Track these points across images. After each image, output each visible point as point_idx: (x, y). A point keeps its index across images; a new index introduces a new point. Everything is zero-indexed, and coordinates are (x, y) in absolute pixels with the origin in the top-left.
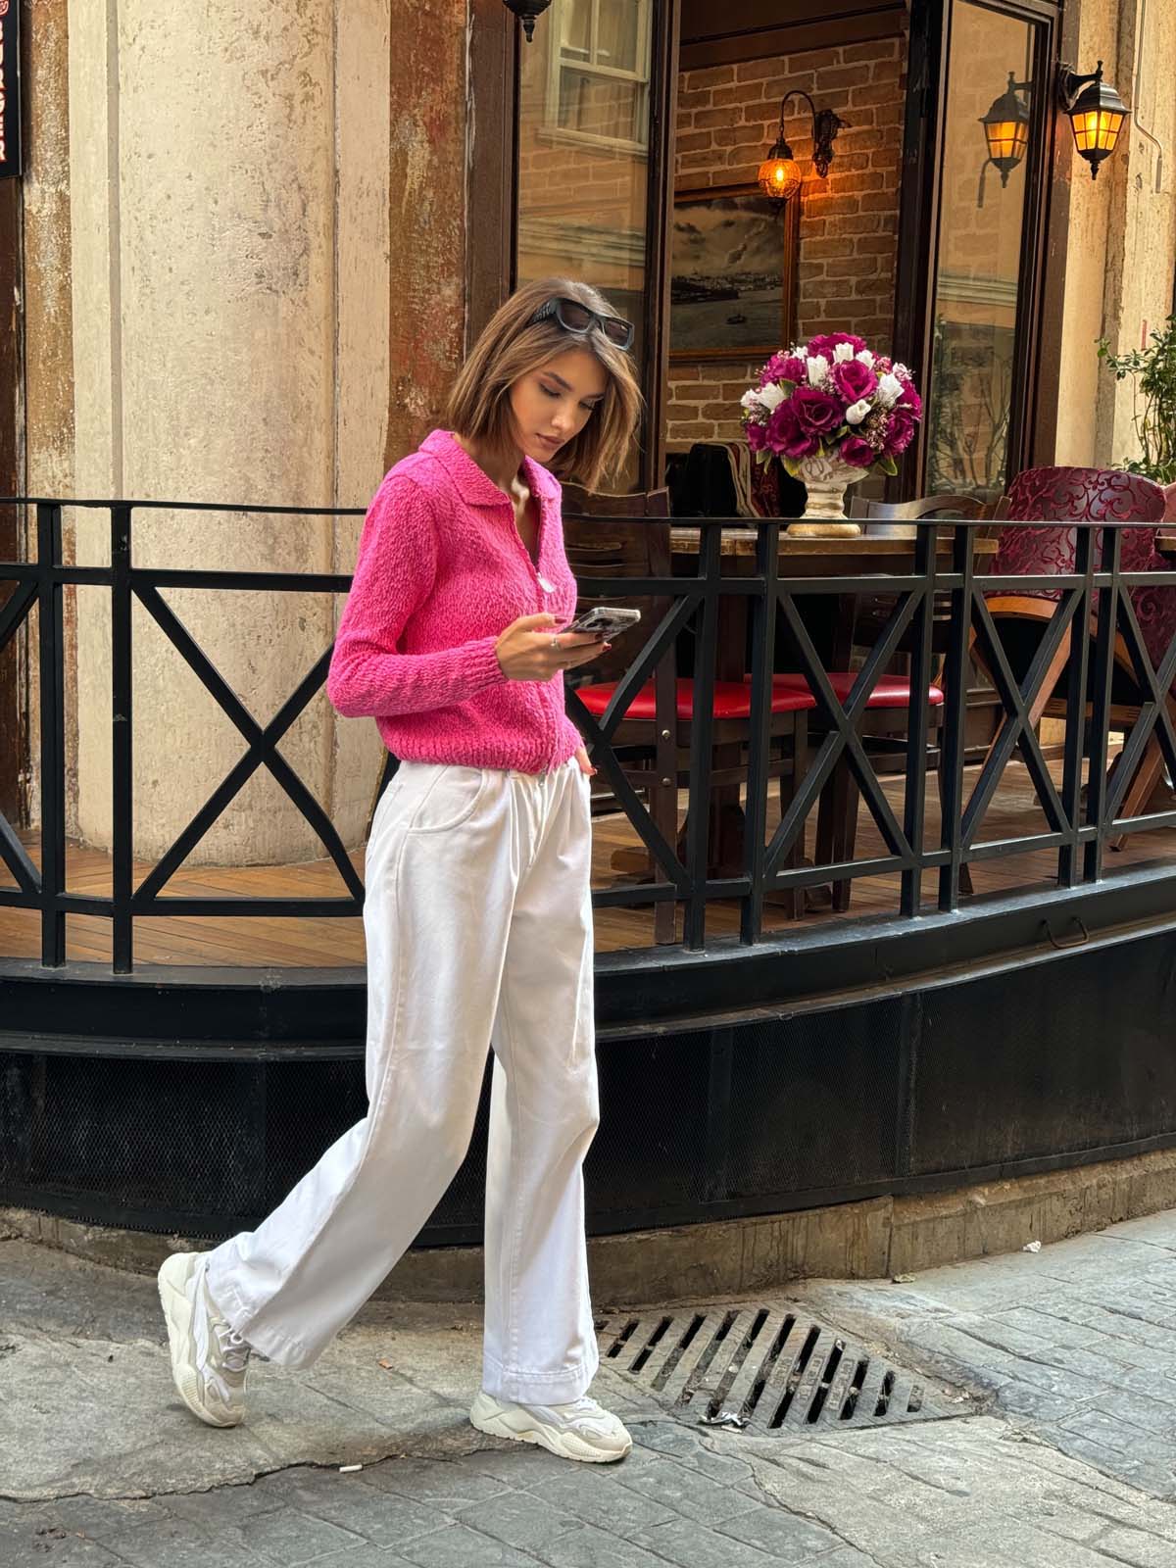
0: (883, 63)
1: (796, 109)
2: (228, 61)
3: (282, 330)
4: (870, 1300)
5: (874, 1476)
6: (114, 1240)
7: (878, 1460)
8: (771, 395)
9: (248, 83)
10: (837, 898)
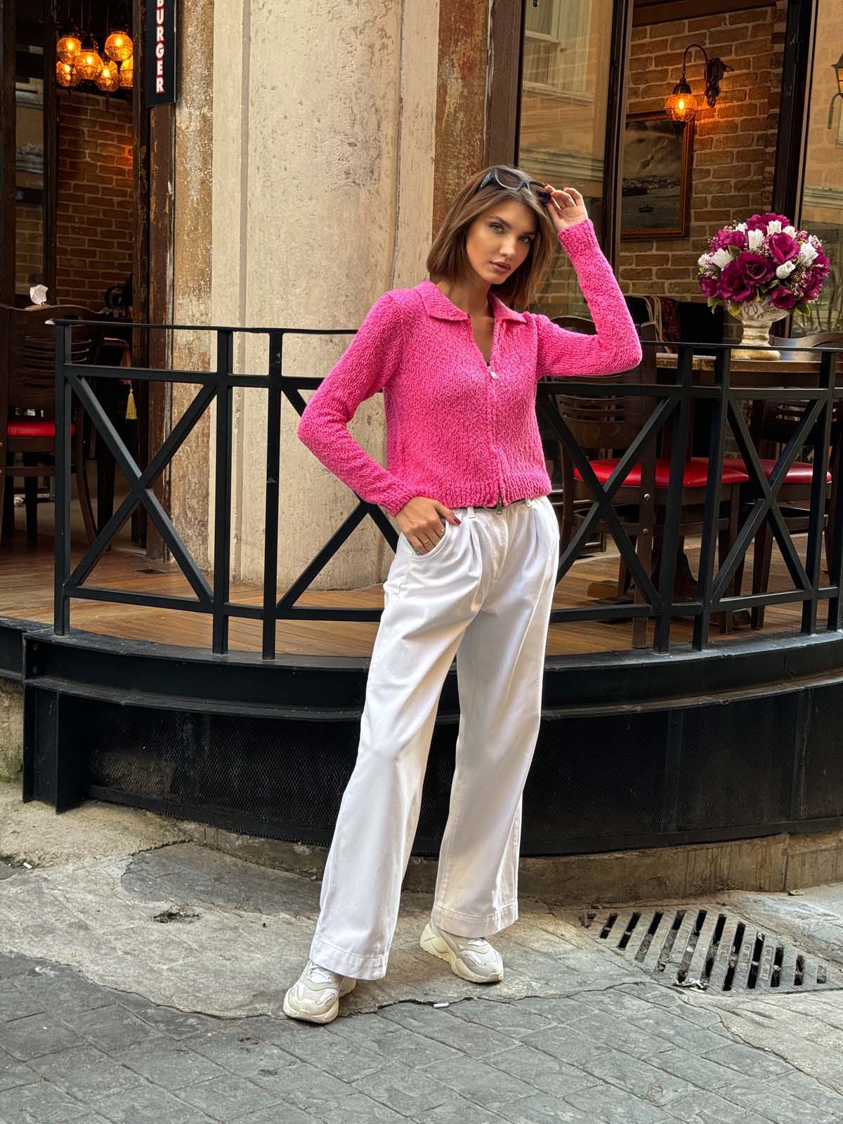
0: (759, 25)
1: (693, 57)
2: (330, 21)
3: (362, 212)
4: (778, 906)
5: (807, 1025)
6: (257, 845)
7: (806, 1015)
8: (722, 258)
9: (343, 36)
10: (754, 619)
